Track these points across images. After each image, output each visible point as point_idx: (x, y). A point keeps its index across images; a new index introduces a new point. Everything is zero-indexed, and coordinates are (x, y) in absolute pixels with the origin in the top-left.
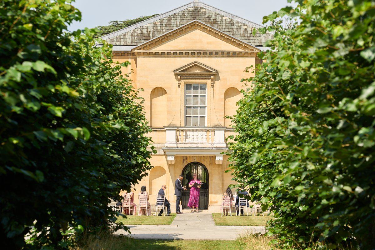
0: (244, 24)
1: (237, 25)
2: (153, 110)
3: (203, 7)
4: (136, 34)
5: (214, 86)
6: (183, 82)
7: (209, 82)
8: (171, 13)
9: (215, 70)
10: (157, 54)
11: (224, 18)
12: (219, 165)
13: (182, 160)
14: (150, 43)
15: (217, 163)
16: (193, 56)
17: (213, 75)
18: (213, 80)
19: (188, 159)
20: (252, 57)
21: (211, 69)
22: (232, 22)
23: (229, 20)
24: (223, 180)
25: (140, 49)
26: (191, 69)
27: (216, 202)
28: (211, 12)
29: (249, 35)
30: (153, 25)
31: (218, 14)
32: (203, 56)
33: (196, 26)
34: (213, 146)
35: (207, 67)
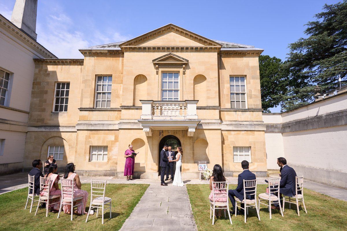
2: (136, 93)
5: (185, 73)
6: (160, 70)
7: (181, 70)
9: (186, 60)
12: (190, 138)
13: (159, 133)
15: (189, 135)
16: (169, 51)
17: (185, 65)
18: (184, 68)
19: (164, 132)
20: (215, 52)
21: (183, 59)
24: (193, 150)
27: (188, 170)
32: (177, 50)
33: (171, 28)
34: (186, 119)
35: (180, 57)
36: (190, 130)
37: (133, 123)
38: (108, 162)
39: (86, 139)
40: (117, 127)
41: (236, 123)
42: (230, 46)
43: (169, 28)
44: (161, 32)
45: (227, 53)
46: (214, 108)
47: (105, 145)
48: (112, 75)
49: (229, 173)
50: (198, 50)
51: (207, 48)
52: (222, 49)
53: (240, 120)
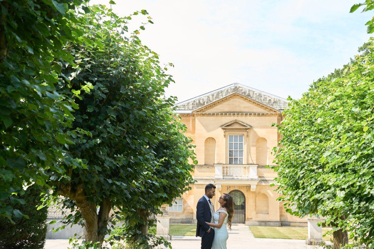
0: (269, 97)
1: (264, 97)
3: (241, 86)
4: (196, 103)
5: (248, 136)
6: (228, 133)
7: (245, 134)
8: (219, 90)
9: (249, 125)
10: (209, 115)
11: (255, 93)
12: (253, 192)
13: (227, 188)
14: (204, 108)
15: (251, 190)
16: (234, 116)
17: (249, 129)
18: (248, 132)
19: (231, 187)
20: (275, 116)
21: (247, 124)
22: (260, 95)
23: (258, 94)
24: (256, 203)
25: (198, 112)
26: (233, 125)
27: (251, 219)
28: (246, 89)
29: (272, 103)
30: (207, 98)
31: (251, 91)
32: (241, 115)
34: (249, 178)
35: (244, 123)
36: (252, 187)
37: (205, 179)
38: (184, 212)
43: (235, 95)
44: (228, 99)
49: (287, 223)
50: (260, 116)
51: (268, 114)
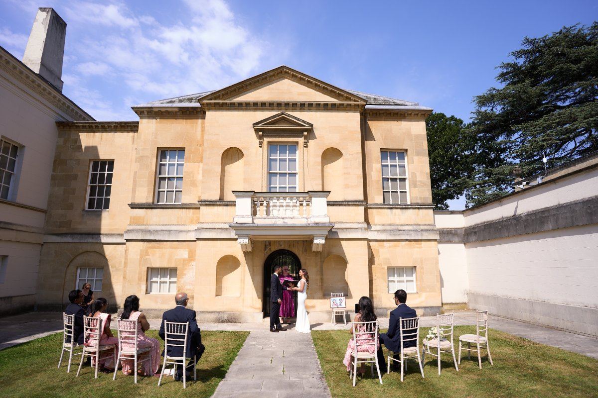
2: (226, 178)
5: (307, 144)
6: (266, 140)
7: (301, 140)
13: (264, 246)
16: (280, 108)
17: (308, 132)
18: (306, 138)
19: (272, 244)
20: (355, 111)
24: (322, 275)
32: (293, 108)
33: (283, 73)
34: (309, 222)
35: (298, 119)
36: (315, 241)
37: (219, 229)
39: (141, 255)
40: (192, 237)
41: (392, 227)
42: (380, 102)
44: (268, 79)
45: (376, 113)
46: (355, 203)
47: (173, 265)
48: (185, 148)
50: (329, 108)
51: (343, 105)
52: (367, 107)
53: (398, 222)
